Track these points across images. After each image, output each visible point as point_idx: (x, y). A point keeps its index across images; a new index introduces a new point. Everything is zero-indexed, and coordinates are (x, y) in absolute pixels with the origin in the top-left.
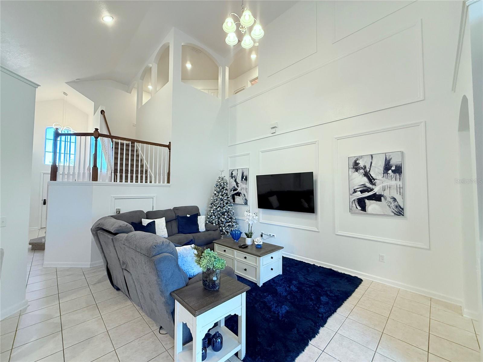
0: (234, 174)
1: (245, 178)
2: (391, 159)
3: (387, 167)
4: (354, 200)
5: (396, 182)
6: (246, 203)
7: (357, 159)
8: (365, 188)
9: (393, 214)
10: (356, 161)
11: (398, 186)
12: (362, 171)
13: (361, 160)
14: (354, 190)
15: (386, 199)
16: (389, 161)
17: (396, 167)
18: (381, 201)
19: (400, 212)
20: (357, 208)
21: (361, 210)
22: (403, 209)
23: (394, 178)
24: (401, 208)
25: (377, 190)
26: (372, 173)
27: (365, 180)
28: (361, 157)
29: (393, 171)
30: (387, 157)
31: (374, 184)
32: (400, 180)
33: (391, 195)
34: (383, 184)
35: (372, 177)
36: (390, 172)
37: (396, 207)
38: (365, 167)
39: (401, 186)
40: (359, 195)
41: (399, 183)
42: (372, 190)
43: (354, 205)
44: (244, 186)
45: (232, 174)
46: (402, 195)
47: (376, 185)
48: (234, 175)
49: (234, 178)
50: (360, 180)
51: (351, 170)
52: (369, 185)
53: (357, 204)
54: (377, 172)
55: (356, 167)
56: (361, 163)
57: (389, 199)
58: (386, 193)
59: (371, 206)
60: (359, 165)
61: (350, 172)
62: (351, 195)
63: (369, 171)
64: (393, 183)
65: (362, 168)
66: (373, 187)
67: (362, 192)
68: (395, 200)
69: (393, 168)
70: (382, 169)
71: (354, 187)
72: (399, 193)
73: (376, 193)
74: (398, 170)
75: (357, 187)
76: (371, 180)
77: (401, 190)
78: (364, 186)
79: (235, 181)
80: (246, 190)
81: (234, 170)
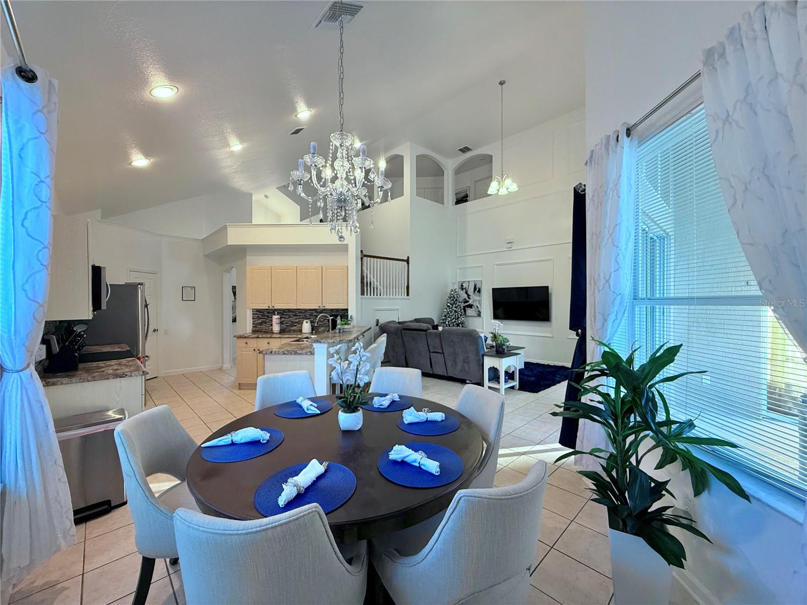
0: (465, 285)
1: (478, 290)
6: (479, 315)
44: (477, 298)
45: (462, 286)
48: (464, 287)
49: (464, 290)
79: (466, 293)
80: (480, 301)
81: (464, 282)
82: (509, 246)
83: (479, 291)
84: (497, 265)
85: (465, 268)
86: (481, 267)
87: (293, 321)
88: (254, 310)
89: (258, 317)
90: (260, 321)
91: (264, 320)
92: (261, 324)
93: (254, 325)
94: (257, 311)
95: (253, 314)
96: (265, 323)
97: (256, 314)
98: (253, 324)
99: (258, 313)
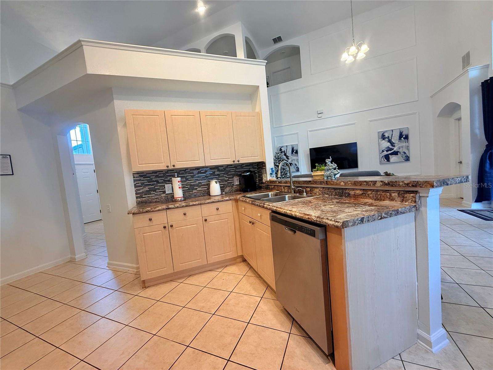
0: (283, 149)
1: (295, 152)
2: (403, 132)
3: (401, 136)
4: (383, 156)
5: (406, 144)
6: (298, 171)
7: (384, 133)
8: (389, 149)
9: (404, 161)
10: (383, 134)
11: (407, 146)
12: (387, 139)
13: (386, 133)
14: (383, 150)
15: (400, 153)
16: (402, 133)
17: (406, 136)
18: (398, 155)
19: (407, 159)
20: (384, 160)
21: (387, 161)
22: (409, 157)
23: (404, 142)
24: (408, 156)
25: (395, 149)
26: (393, 141)
27: (389, 144)
28: (386, 131)
29: (404, 138)
30: (401, 131)
31: (394, 146)
32: (407, 142)
33: (403, 151)
34: (399, 146)
35: (393, 142)
36: (402, 138)
37: (406, 157)
38: (389, 137)
39: (408, 146)
40: (385, 153)
41: (407, 144)
42: (393, 149)
43: (383, 159)
44: (295, 158)
45: (281, 150)
46: (409, 150)
47: (395, 147)
48: (283, 150)
49: (283, 153)
50: (386, 144)
51: (380, 139)
52: (391, 147)
53: (384, 158)
54: (395, 140)
55: (383, 137)
56: (387, 136)
57: (402, 153)
58: (400, 150)
59: (393, 158)
60: (385, 136)
61: (380, 141)
62: (381, 153)
63: (391, 139)
64: (404, 144)
65: (387, 138)
66: (394, 148)
67: (387, 151)
68: (405, 153)
69: (404, 137)
70: (398, 137)
71: (382, 149)
72: (407, 149)
73: (395, 151)
74: (407, 137)
75: (384, 149)
76: (392, 144)
77: (408, 148)
78: (388, 147)
79: (285, 155)
80: (297, 160)
81: (283, 147)
82: (320, 116)
83: (297, 152)
84: (310, 131)
85: (282, 136)
86: (297, 133)
87: (192, 184)
88: (136, 176)
89: (142, 184)
90: (147, 189)
91: (153, 187)
92: (148, 192)
93: (139, 195)
94: (141, 176)
95: (134, 181)
96: (155, 191)
97: (140, 180)
98: (136, 194)
99: (142, 178)
